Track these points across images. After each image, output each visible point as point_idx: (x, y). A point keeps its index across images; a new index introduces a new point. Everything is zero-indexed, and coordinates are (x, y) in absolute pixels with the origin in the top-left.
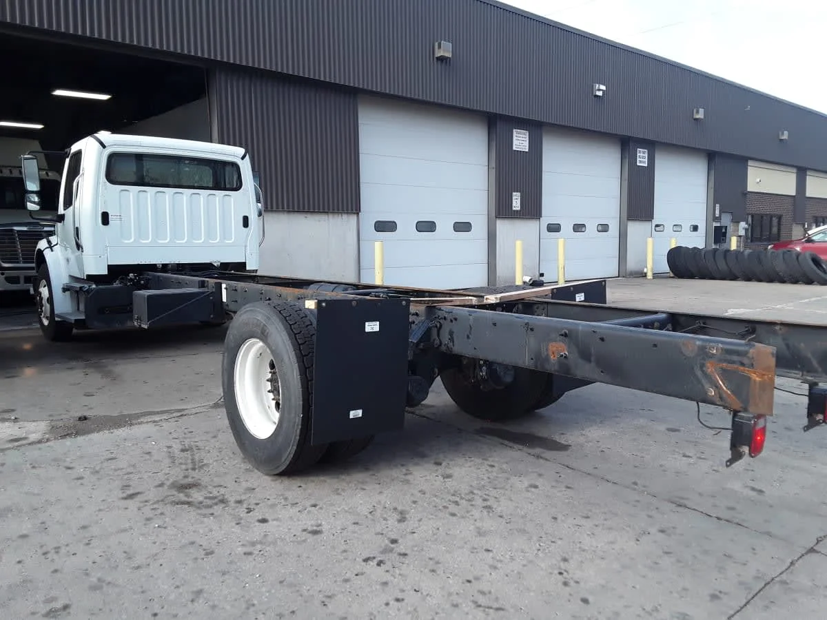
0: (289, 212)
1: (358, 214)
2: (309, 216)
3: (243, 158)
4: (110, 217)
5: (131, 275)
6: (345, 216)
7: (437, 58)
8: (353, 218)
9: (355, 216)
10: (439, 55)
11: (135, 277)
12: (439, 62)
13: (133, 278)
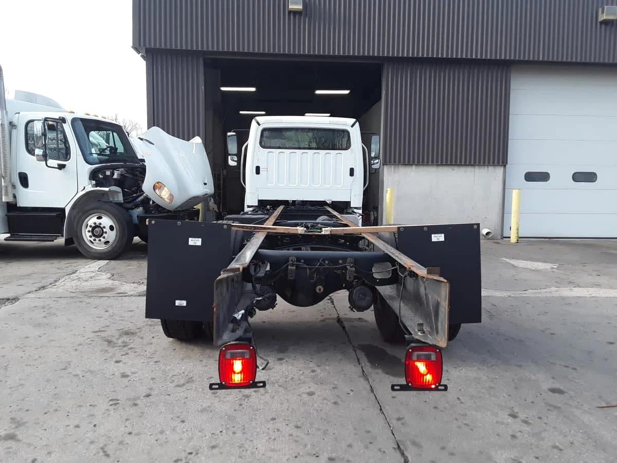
0: (438, 165)
1: (505, 166)
2: (456, 168)
3: (352, 126)
4: (261, 169)
5: (268, 206)
6: (491, 169)
7: (602, 23)
8: (500, 170)
9: (502, 169)
10: (602, 19)
11: (271, 208)
12: (603, 26)
13: (269, 208)
